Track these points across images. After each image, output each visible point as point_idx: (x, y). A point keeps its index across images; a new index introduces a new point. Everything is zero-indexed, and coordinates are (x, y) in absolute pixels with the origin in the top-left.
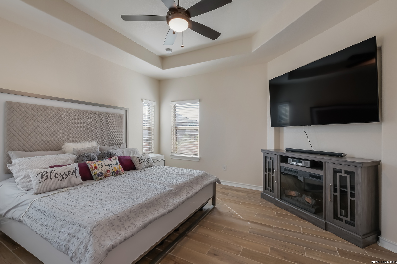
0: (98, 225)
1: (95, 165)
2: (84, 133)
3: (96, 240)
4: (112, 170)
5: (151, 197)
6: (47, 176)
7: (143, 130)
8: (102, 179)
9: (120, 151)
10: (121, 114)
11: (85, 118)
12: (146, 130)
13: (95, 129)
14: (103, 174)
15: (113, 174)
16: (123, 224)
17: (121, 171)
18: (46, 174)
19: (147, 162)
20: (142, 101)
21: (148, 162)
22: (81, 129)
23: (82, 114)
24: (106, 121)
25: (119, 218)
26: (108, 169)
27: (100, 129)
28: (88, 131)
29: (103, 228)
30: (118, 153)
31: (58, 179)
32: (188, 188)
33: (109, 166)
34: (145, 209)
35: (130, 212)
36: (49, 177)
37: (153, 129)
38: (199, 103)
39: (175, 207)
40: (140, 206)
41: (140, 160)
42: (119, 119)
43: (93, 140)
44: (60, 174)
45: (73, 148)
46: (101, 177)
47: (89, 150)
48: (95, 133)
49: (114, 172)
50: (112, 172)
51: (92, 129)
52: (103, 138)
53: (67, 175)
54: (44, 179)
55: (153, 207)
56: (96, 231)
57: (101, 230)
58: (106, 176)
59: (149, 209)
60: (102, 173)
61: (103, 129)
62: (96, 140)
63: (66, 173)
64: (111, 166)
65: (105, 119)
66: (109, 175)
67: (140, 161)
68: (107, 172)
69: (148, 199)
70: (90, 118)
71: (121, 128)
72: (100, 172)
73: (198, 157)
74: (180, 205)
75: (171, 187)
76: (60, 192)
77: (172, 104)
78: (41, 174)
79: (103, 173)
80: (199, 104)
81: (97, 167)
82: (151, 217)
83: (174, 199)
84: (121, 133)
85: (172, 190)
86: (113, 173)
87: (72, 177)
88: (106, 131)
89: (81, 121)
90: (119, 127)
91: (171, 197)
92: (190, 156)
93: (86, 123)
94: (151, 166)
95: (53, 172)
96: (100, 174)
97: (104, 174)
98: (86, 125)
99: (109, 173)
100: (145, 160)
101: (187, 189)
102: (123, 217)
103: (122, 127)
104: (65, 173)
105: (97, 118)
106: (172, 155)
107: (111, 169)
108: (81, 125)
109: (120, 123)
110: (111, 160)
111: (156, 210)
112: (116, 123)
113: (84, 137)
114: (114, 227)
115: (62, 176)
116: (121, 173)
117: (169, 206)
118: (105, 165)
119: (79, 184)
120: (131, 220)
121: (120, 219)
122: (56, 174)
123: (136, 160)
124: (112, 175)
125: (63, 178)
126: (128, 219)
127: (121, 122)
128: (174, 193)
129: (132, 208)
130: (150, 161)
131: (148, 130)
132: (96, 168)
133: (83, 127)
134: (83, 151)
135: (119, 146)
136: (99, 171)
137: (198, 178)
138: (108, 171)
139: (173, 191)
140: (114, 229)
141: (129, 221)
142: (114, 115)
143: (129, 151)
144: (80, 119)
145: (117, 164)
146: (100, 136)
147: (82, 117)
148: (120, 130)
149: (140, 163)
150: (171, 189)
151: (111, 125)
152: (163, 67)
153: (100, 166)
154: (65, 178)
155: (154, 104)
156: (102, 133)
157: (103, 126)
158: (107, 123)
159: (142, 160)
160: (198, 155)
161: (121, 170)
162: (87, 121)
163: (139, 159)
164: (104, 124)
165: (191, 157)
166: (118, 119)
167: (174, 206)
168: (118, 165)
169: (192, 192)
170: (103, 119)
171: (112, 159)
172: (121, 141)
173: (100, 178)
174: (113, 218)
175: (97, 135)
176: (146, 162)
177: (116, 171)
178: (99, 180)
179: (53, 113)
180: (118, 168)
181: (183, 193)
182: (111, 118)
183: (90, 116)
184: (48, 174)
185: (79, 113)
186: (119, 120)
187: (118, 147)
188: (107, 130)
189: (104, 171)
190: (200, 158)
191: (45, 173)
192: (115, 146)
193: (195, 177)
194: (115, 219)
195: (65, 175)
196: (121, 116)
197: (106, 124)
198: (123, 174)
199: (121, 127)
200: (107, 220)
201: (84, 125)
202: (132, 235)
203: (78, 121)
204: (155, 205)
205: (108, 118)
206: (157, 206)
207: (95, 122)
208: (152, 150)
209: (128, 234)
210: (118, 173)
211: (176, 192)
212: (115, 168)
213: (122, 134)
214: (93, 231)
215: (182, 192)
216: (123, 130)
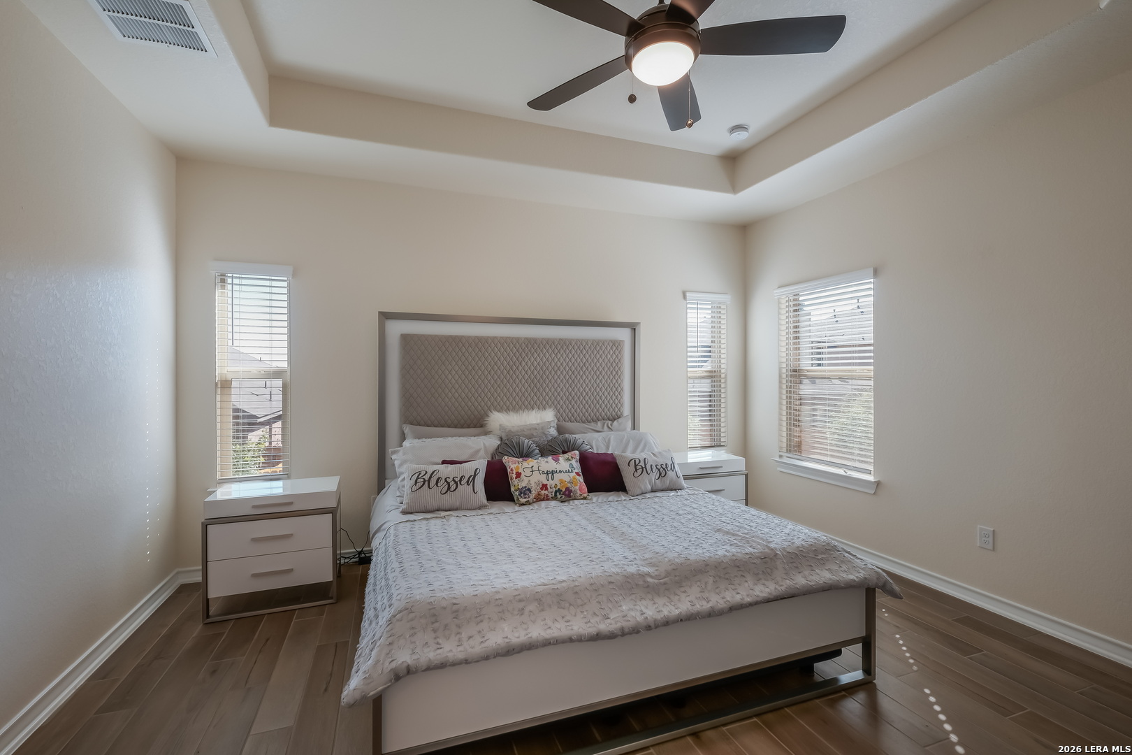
0: (407, 609)
1: (518, 467)
2: (529, 390)
3: (390, 640)
4: (553, 486)
5: (564, 578)
6: (425, 481)
7: (690, 381)
8: (528, 503)
9: (600, 439)
10: (617, 341)
11: (530, 355)
12: (703, 381)
13: (553, 381)
14: (530, 492)
15: (556, 495)
16: (458, 626)
17: (578, 491)
18: (424, 477)
19: (660, 474)
20: (685, 297)
21: (663, 474)
22: (523, 381)
23: (524, 346)
24: (579, 360)
25: (455, 607)
26: (545, 482)
27: (565, 381)
28: (538, 385)
29: (412, 620)
30: (594, 442)
31: (440, 489)
32: (711, 580)
33: (548, 474)
34: (532, 607)
35: (489, 603)
36: (426, 483)
37: (723, 376)
38: (872, 280)
39: (626, 630)
40: (519, 595)
41: (640, 467)
42: (612, 352)
43: (550, 407)
44: (446, 479)
45: (500, 425)
46: (527, 500)
47: (530, 429)
48: (553, 390)
49: (559, 491)
50: (554, 489)
51: (547, 381)
52: (573, 402)
53: (456, 483)
54: (419, 485)
55: (558, 607)
56: (398, 620)
57: (408, 622)
58: (539, 499)
59: (543, 610)
60: (529, 490)
61: (570, 381)
62: (556, 407)
63: (456, 480)
64: (553, 474)
65: (576, 356)
66: (547, 496)
67: (636, 470)
68: (542, 489)
69: (553, 582)
70: (542, 355)
71: (617, 377)
72: (526, 487)
73: (871, 478)
74: (650, 626)
75: (651, 564)
76: (437, 517)
77: (784, 294)
78: (417, 475)
79: (532, 490)
80: (872, 286)
81: (521, 473)
82: (537, 632)
83: (639, 603)
84: (618, 391)
85: (648, 574)
86: (556, 492)
87: (465, 489)
88: (579, 385)
89: (523, 364)
90: (612, 373)
91: (633, 596)
92: (841, 472)
93: (532, 368)
94: (675, 488)
95: (435, 473)
96: (526, 491)
97: (533, 492)
98: (532, 373)
99: (546, 492)
100: (654, 470)
101: (706, 583)
102: (465, 609)
103: (619, 373)
104: (454, 480)
105: (556, 355)
106: (785, 460)
107: (550, 483)
108: (523, 372)
109: (614, 365)
110: (557, 460)
111: (563, 617)
112: (604, 365)
113: (529, 399)
114: (436, 625)
115: (448, 483)
116: (578, 495)
117: (608, 621)
118: (539, 470)
119: (480, 508)
120: (482, 621)
121: (456, 611)
122: (439, 478)
123: (627, 465)
124: (555, 498)
125: (449, 488)
126: (477, 617)
127: (617, 361)
128: (648, 587)
129: (497, 592)
130: (670, 473)
131: (709, 381)
132: (518, 475)
133: (526, 377)
134: (518, 432)
135: (610, 422)
136: (523, 484)
137: (776, 555)
138: (544, 487)
139: (649, 580)
140: (435, 631)
141: (477, 624)
142: (597, 344)
143: (625, 440)
144: (520, 359)
145: (569, 472)
146: (565, 398)
147: (524, 355)
148: (614, 381)
149: (636, 474)
150: (646, 569)
151: (590, 369)
152: (734, 187)
153: (528, 472)
154: (452, 489)
155: (727, 299)
156: (570, 389)
157: (570, 373)
158: (582, 364)
159: (642, 468)
160: (872, 472)
161: (577, 488)
162: (535, 364)
163: (636, 466)
164: (573, 369)
165: (845, 474)
166: (609, 352)
167: (625, 624)
168: (574, 474)
169: (723, 598)
170: (570, 356)
171: (562, 458)
172: (617, 410)
173: (523, 501)
174: (444, 604)
175: (559, 394)
176: (654, 475)
177: (564, 490)
178: (523, 504)
179: (470, 349)
180: (569, 482)
181: (685, 592)
182: (590, 352)
183: (542, 351)
184: (427, 477)
185: (518, 346)
186: (612, 356)
187: (606, 425)
188: (582, 381)
189: (533, 485)
190: (878, 484)
191: (423, 473)
192: (599, 423)
193: (767, 550)
194: (445, 608)
195: (453, 483)
196: (617, 345)
197: (579, 369)
198: (585, 498)
199: (617, 373)
200: (428, 603)
201: (529, 372)
202: (466, 662)
203: (517, 363)
204: (567, 605)
205: (584, 352)
206: (572, 607)
207: (553, 364)
208: (723, 440)
209: (455, 655)
210: (569, 496)
211: (660, 583)
212: (562, 482)
213: (619, 393)
214: (394, 620)
215: (682, 589)
216: (622, 381)
